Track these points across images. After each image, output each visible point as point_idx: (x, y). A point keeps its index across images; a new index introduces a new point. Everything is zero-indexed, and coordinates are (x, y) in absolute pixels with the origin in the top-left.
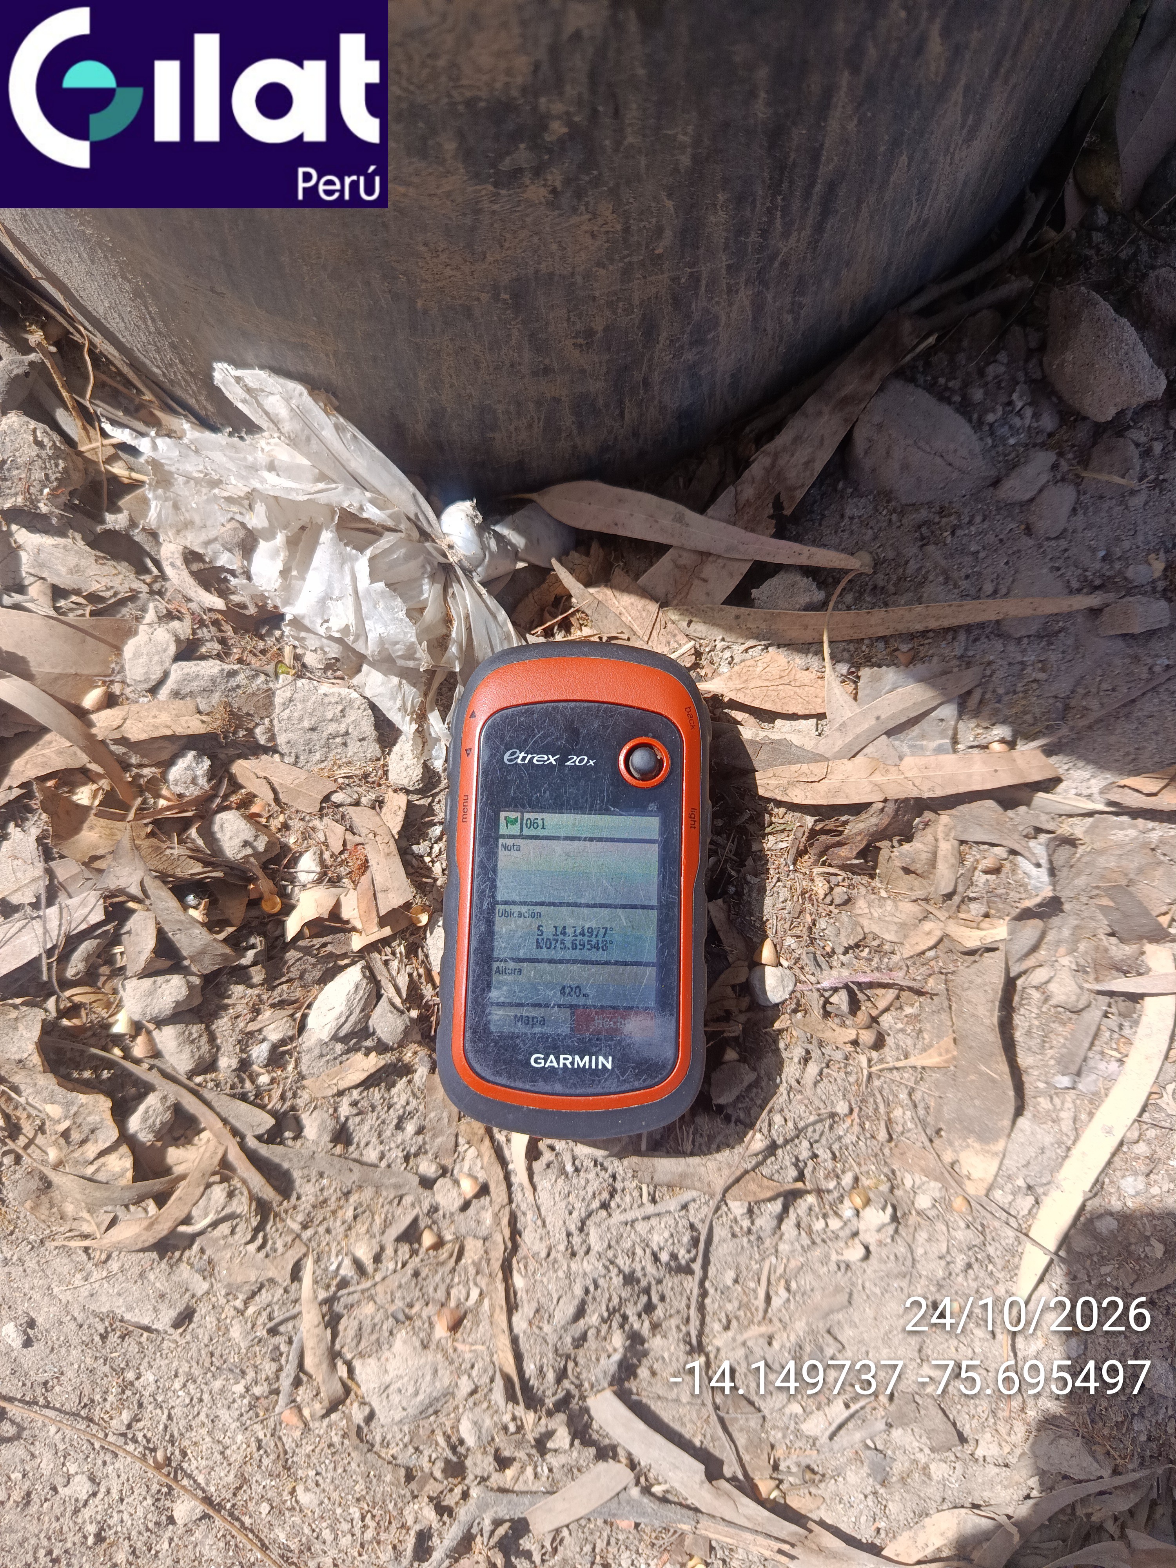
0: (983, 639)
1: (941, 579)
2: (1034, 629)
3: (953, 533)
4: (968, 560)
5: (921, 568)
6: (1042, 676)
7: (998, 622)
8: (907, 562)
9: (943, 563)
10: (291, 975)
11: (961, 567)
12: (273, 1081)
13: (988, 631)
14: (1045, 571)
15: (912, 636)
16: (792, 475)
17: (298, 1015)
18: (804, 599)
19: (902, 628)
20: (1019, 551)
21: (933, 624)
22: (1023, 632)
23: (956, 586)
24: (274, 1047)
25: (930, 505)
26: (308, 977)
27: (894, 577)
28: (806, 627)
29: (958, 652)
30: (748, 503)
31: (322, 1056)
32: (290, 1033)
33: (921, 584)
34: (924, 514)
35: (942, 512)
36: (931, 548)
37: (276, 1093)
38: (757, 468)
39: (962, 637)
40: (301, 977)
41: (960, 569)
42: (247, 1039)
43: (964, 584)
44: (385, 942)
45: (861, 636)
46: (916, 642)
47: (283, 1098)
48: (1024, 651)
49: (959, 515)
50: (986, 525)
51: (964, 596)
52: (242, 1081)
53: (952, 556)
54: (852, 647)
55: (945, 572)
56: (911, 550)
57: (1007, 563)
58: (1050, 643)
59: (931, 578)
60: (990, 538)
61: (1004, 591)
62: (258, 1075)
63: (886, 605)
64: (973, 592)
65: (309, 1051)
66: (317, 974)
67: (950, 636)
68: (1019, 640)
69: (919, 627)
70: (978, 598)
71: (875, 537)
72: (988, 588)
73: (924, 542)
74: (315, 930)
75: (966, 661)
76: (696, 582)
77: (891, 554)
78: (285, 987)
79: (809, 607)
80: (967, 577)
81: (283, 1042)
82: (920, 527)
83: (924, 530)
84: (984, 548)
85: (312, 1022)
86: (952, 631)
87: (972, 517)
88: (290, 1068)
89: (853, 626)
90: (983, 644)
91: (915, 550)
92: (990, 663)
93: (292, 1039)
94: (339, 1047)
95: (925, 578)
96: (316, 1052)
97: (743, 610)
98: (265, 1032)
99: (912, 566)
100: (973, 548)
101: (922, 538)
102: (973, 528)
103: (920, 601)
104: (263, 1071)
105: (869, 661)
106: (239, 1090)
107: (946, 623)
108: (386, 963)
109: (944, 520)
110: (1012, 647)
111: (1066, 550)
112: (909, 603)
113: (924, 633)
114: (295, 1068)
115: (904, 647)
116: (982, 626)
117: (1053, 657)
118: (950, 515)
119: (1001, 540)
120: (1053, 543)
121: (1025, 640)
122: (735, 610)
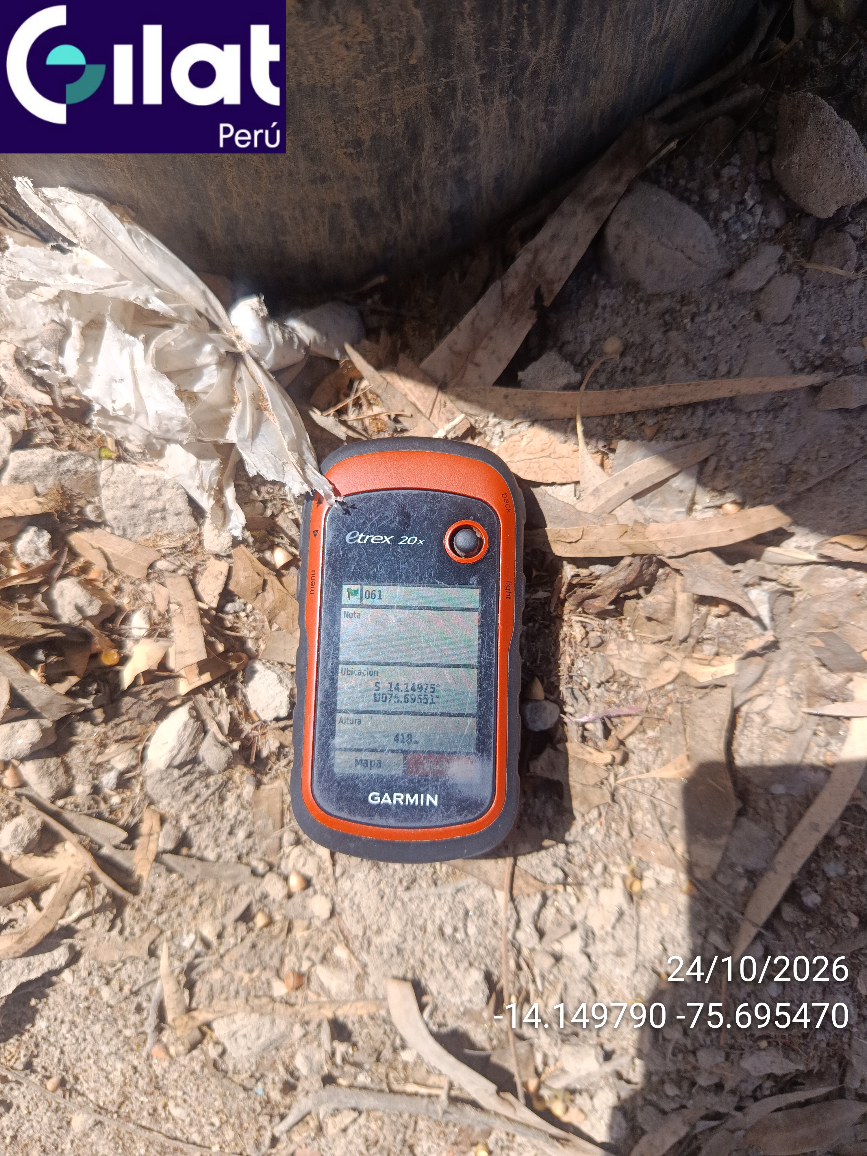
0: (719, 414)
1: (682, 361)
2: (762, 405)
3: (692, 320)
4: (705, 344)
5: (664, 351)
6: (769, 445)
7: (731, 399)
8: (652, 346)
9: (684, 347)
10: (131, 715)
11: (699, 350)
12: (123, 801)
13: (722, 406)
14: (772, 353)
15: (656, 412)
16: (551, 270)
17: (140, 748)
18: (563, 381)
19: (647, 404)
20: (750, 335)
21: (674, 401)
22: (752, 408)
23: (694, 366)
24: (122, 774)
25: (672, 294)
26: (145, 717)
27: (641, 360)
28: (565, 405)
29: (697, 425)
30: (513, 295)
31: (162, 779)
32: (134, 763)
33: (664, 366)
34: (667, 303)
35: (683, 300)
36: (673, 334)
37: (127, 810)
38: (520, 265)
39: (700, 412)
40: (139, 716)
41: (698, 352)
42: (98, 768)
43: (702, 366)
44: (209, 686)
45: (613, 412)
46: (660, 417)
47: (132, 813)
48: (753, 424)
49: (698, 304)
50: (721, 312)
51: (702, 376)
52: (97, 802)
53: (691, 340)
54: (605, 422)
55: (685, 355)
56: (656, 336)
57: (739, 346)
58: (776, 417)
59: (673, 360)
60: (725, 324)
61: (736, 371)
62: (111, 796)
63: (634, 384)
64: (710, 372)
65: (151, 776)
66: (153, 713)
67: (689, 411)
68: (749, 414)
69: (663, 403)
70: (714, 377)
71: (625, 324)
72: (723, 368)
73: (667, 327)
74: (149, 678)
75: (704, 433)
76: (470, 366)
77: (638, 339)
78: (127, 724)
79: (568, 387)
80: (705, 359)
81: (128, 770)
82: (663, 314)
83: (667, 317)
84: (719, 333)
85: (150, 754)
86: (692, 406)
87: (709, 306)
88: (137, 789)
89: (606, 403)
90: (719, 418)
91: (659, 335)
92: (724, 434)
93: (134, 767)
94: (176, 773)
95: (668, 360)
96: (157, 777)
97: (511, 391)
98: (112, 762)
99: (657, 350)
100: (710, 333)
101: (666, 324)
102: (710, 316)
103: (663, 381)
104: (113, 793)
105: (620, 435)
106: (96, 810)
107: (686, 400)
108: (210, 704)
109: (685, 309)
110: (743, 421)
111: (790, 334)
112: (654, 382)
113: (667, 409)
114: (142, 789)
115: (650, 422)
116: (717, 402)
117: (779, 428)
118: (689, 303)
119: (734, 326)
120: (780, 328)
121: (755, 415)
122: (503, 391)
